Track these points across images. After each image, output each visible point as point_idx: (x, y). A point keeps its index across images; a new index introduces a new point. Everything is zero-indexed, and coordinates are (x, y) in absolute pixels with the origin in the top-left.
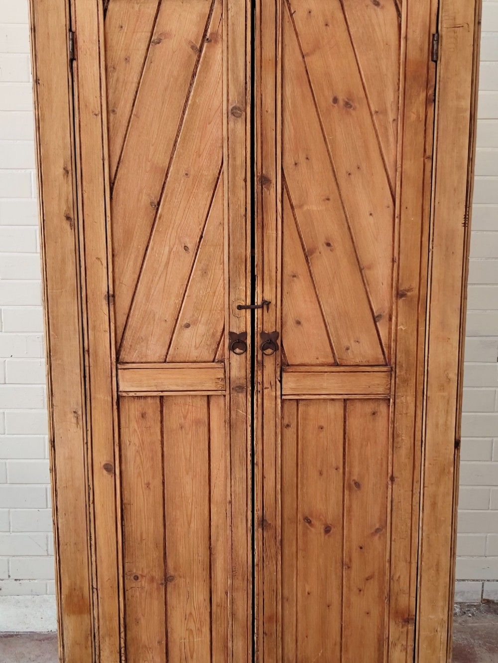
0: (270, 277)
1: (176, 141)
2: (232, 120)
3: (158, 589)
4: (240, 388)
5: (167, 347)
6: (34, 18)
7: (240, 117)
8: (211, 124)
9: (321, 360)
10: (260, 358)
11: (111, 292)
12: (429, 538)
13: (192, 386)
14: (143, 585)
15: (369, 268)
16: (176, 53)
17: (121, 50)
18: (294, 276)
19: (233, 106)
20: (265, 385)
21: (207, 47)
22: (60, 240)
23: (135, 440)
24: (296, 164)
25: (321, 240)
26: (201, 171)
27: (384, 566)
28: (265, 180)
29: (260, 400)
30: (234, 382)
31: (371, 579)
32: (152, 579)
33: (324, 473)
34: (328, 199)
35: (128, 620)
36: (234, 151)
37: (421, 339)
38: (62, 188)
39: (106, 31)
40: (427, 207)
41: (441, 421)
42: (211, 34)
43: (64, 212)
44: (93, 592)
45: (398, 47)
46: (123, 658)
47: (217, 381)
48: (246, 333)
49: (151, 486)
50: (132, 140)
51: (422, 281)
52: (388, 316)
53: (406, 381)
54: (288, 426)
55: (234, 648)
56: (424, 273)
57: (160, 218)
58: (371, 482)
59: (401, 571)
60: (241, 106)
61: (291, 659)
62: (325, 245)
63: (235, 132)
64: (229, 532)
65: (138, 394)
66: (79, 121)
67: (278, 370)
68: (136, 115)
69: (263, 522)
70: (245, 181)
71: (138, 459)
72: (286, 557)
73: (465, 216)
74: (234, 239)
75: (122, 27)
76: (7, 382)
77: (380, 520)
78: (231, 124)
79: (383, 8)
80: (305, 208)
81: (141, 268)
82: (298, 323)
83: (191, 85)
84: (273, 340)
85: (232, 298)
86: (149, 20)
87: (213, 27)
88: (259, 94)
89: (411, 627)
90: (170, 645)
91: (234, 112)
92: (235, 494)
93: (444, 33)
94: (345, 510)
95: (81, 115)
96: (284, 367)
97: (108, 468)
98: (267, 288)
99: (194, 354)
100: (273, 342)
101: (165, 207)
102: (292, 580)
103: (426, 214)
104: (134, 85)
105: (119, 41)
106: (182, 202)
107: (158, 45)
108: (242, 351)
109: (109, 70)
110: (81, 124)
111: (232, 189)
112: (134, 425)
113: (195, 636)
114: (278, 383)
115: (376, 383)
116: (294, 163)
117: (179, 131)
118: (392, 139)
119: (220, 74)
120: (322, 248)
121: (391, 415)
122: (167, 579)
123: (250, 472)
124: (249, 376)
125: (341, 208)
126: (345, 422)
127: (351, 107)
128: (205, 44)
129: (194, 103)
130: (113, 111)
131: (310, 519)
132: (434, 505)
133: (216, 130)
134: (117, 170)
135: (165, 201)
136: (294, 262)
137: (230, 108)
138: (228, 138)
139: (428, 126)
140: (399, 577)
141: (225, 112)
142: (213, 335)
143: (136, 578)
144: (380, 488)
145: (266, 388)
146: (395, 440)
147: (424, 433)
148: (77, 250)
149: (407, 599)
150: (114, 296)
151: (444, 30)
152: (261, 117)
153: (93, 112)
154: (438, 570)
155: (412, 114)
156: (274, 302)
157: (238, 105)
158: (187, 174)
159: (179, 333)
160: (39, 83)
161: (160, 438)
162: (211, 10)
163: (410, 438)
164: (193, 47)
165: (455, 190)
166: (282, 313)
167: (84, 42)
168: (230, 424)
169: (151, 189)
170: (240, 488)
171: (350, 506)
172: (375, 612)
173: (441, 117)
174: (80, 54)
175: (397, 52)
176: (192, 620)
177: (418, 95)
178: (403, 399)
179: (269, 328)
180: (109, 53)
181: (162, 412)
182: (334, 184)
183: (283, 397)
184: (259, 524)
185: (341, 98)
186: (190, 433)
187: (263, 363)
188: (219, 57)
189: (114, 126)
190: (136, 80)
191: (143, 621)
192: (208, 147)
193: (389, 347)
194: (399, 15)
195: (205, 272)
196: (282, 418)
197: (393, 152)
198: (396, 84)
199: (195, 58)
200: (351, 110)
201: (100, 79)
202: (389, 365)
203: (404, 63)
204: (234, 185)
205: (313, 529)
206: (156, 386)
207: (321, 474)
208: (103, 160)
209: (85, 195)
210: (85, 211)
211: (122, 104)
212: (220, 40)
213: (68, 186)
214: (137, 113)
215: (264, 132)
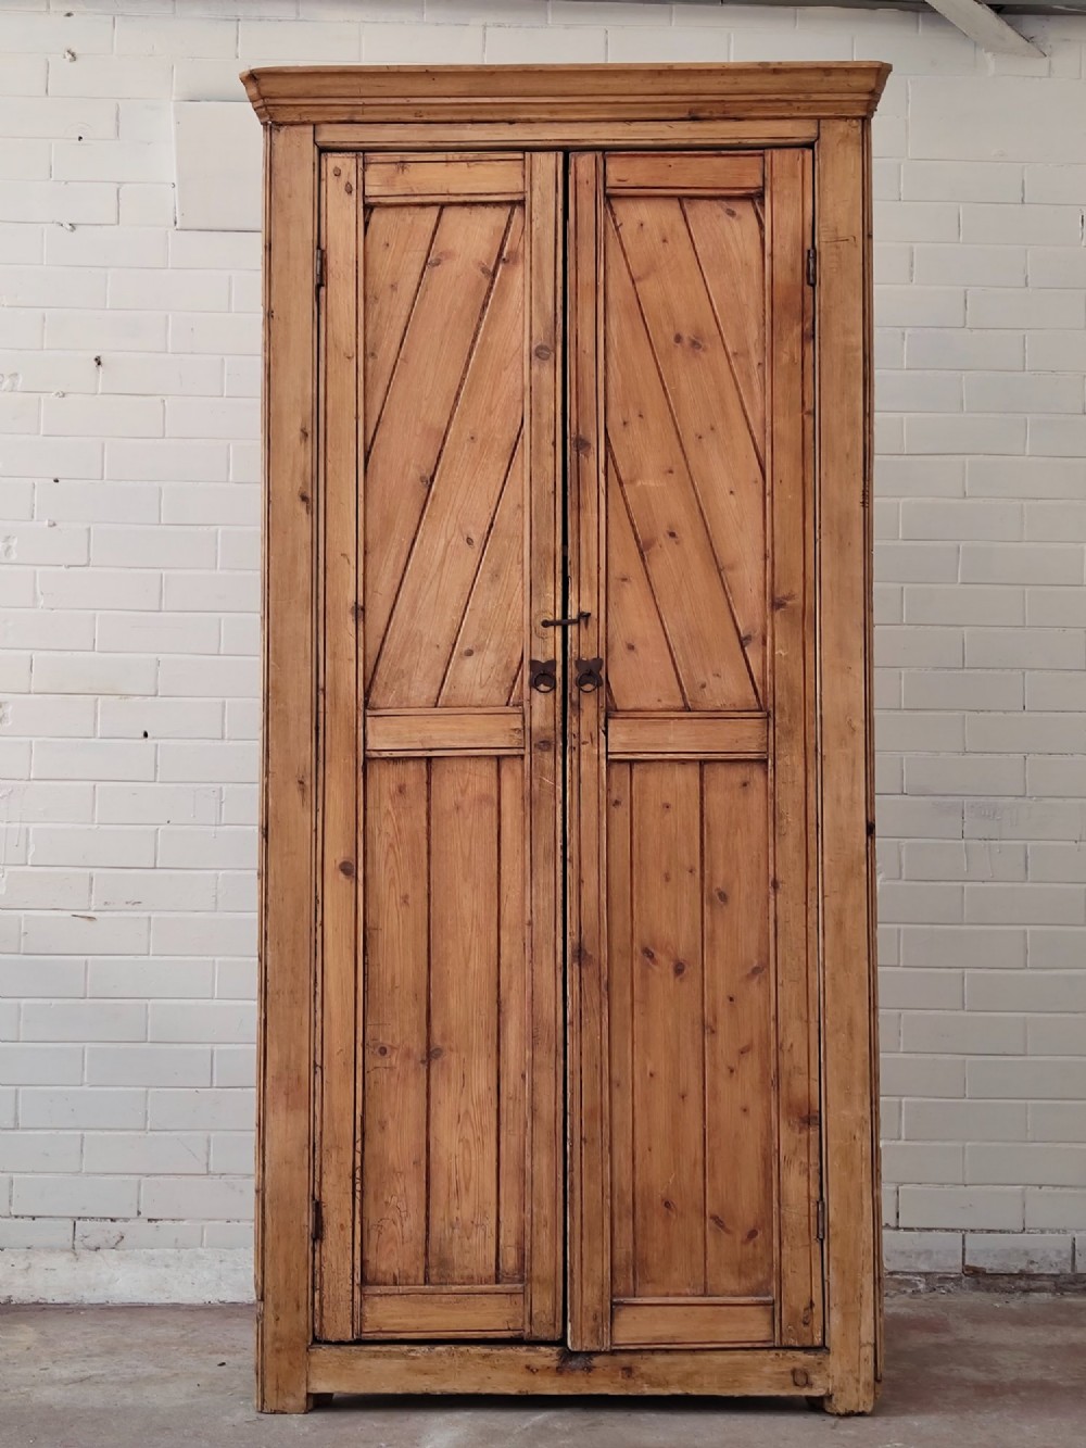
0: (591, 579)
1: (458, 394)
2: (536, 363)
3: (416, 1069)
4: (546, 744)
5: (439, 684)
7: (547, 358)
8: (506, 371)
9: (665, 703)
10: (575, 698)
11: (361, 603)
12: (834, 979)
13: (474, 740)
14: (394, 1063)
15: (732, 568)
16: (461, 278)
17: (387, 275)
18: (624, 580)
19: (538, 345)
20: (583, 739)
21: (503, 269)
22: (290, 529)
23: (388, 827)
24: (625, 423)
25: (663, 529)
26: (493, 433)
27: (768, 1029)
28: (582, 444)
29: (575, 762)
30: (537, 734)
31: (748, 1051)
32: (408, 1054)
33: (673, 877)
34: (671, 472)
35: (367, 1123)
36: (539, 405)
37: (810, 669)
38: (298, 456)
39: (367, 250)
40: (809, 480)
41: (844, 793)
42: (508, 253)
43: (298, 489)
44: (315, 1072)
45: (761, 268)
46: (358, 1187)
47: (512, 733)
48: (553, 663)
49: (410, 901)
50: (397, 394)
51: (808, 585)
52: (761, 638)
53: (790, 733)
54: (617, 803)
55: (536, 1167)
56: (810, 574)
57: (433, 499)
58: (744, 891)
59: (794, 1034)
60: (549, 345)
61: (624, 1188)
62: (668, 536)
63: (541, 380)
64: (528, 972)
65: (395, 754)
66: (326, 366)
67: (602, 715)
68: (405, 360)
69: (580, 953)
70: (554, 444)
71: (391, 856)
72: (615, 1013)
73: (864, 491)
74: (537, 526)
75: (388, 245)
76: (158, 866)
77: (759, 954)
78: (535, 369)
79: (740, 218)
80: (639, 483)
81: (405, 569)
82: (631, 647)
83: (480, 319)
84: (594, 670)
85: (535, 611)
86: (424, 236)
87: (511, 245)
88: (574, 329)
89: (814, 1133)
90: (432, 1166)
91: (539, 353)
92: (538, 911)
93: (822, 249)
94: (705, 939)
95: (329, 358)
96: (610, 712)
97: (347, 869)
98: (585, 594)
99: (479, 695)
100: (593, 673)
101: (441, 483)
102: (626, 1052)
103: (809, 492)
104: (403, 321)
105: (383, 263)
106: (465, 477)
107: (436, 268)
108: (548, 688)
109: (369, 300)
110: (329, 370)
111: (536, 456)
112: (387, 804)
113: (473, 1152)
114: (602, 735)
115: (745, 736)
116: (622, 422)
117: (463, 379)
118: (757, 388)
119: (520, 304)
120: (663, 539)
121: (770, 784)
122: (430, 1054)
123: (559, 874)
124: (559, 725)
125: (690, 483)
126: (702, 798)
127: (700, 347)
128: (501, 266)
129: (484, 341)
130: (373, 354)
131: (653, 950)
132: (840, 925)
133: (513, 378)
134: (375, 434)
135: (441, 475)
136: (625, 559)
137: (534, 347)
138: (531, 388)
139: (807, 371)
140: (792, 1046)
141: (526, 352)
142: (507, 667)
143: (383, 1051)
144: (757, 901)
145: (584, 743)
146: (777, 823)
147: (820, 815)
148: (314, 543)
149: (806, 1083)
150: (363, 609)
151: (823, 245)
152: (577, 359)
153: (345, 354)
154: (851, 1034)
155: (784, 355)
156: (595, 615)
157: (545, 344)
158: (472, 438)
159: (457, 664)
160: (272, 317)
161: (425, 824)
162: (509, 221)
163: (800, 820)
164: (484, 270)
165: (848, 456)
166: (607, 634)
167: (337, 263)
168: (530, 802)
169: (422, 460)
170: (546, 900)
171: (713, 931)
172: (757, 1109)
173: (824, 357)
174: (331, 279)
175: (761, 274)
176: (469, 1124)
177: (791, 330)
178: (787, 760)
179: (589, 653)
180: (369, 279)
181: (429, 783)
182: (679, 450)
183: (610, 757)
184: (573, 956)
185: (686, 335)
186: (471, 816)
187: (579, 705)
188: (518, 281)
189: (372, 374)
190: (405, 313)
191: (391, 1126)
192: (502, 401)
193: (764, 684)
194: (762, 227)
195: (496, 575)
196: (608, 790)
197: (759, 408)
198: (760, 316)
199: (486, 284)
200: (700, 352)
201: (357, 313)
202: (765, 710)
203: (770, 288)
204: (539, 451)
205: (656, 968)
206: (422, 742)
207: (667, 878)
208: (357, 418)
209: (329, 466)
210: (328, 488)
211: (385, 344)
212: (520, 260)
213: (306, 453)
214: (405, 356)
215: (580, 379)
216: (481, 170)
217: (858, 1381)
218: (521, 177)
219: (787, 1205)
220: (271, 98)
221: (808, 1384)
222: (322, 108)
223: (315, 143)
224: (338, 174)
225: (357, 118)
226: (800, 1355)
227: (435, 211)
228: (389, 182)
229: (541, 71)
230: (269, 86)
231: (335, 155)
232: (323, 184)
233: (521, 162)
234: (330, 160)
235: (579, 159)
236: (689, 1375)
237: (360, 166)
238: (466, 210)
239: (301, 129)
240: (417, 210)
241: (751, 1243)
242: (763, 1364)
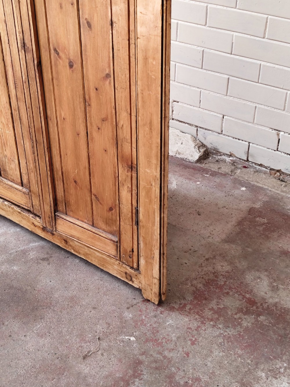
12: (142, 93)
31: (106, 121)
33: (64, 6)
58: (99, 24)
59: (123, 119)
69: (24, 45)
89: (134, 175)
102: (52, 104)
113: (6, 129)
131: (58, 51)
140: (123, 126)
149: (130, 148)
154: (151, 129)
176: (3, 116)
184: (22, 46)
205: (61, 61)
207: (61, 7)
217: (152, 290)
219: (122, 204)
221: (131, 280)
226: (128, 268)
236: (87, 254)
241: (111, 212)
242: (114, 264)
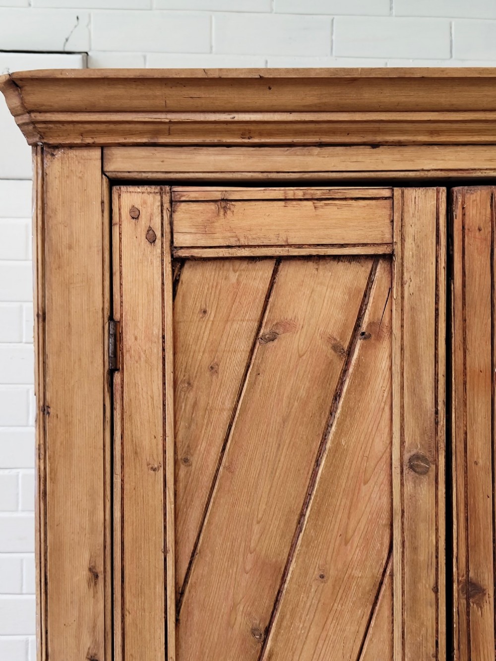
1: (302, 515)
2: (410, 478)
6: (44, 296)
7: (425, 472)
8: (367, 485)
16: (304, 357)
17: (204, 352)
19: (412, 453)
21: (362, 347)
26: (350, 570)
28: (473, 590)
36: (414, 536)
38: (86, 605)
39: (177, 318)
42: (371, 324)
43: (86, 650)
50: (220, 513)
60: (428, 454)
63: (416, 501)
66: (122, 481)
68: (228, 469)
70: (436, 590)
75: (205, 312)
78: (409, 487)
83: (331, 414)
86: (254, 300)
87: (374, 312)
88: (462, 432)
91: (414, 465)
95: (126, 469)
101: (280, 637)
104: (226, 416)
105: (199, 336)
106: (313, 629)
107: (270, 344)
109: (180, 386)
110: (126, 486)
111: (411, 605)
119: (385, 395)
128: (359, 343)
129: (337, 445)
130: (186, 461)
133: (378, 494)
134: (189, 569)
135: (279, 627)
137: (407, 457)
138: (403, 511)
141: (396, 463)
152: (466, 472)
153: (148, 464)
157: (422, 452)
158: (322, 577)
160: (48, 413)
162: (370, 281)
164: (335, 348)
167: (136, 339)
169: (253, 604)
174: (128, 361)
180: (180, 356)
188: (383, 364)
189: (186, 488)
190: (229, 405)
192: (362, 526)
199: (340, 366)
201: (164, 405)
204: (414, 599)
208: (165, 551)
209: (128, 619)
210: (127, 648)
211: (202, 446)
212: (386, 334)
213: (96, 601)
214: (231, 463)
215: (471, 501)
216: (333, 213)
218: (388, 221)
220: (40, 112)
222: (112, 126)
223: (103, 172)
224: (135, 215)
225: (162, 140)
227: (269, 267)
228: (206, 228)
229: (423, 79)
230: (36, 97)
231: (131, 189)
232: (116, 230)
233: (388, 202)
234: (124, 196)
235: (468, 196)
237: (167, 205)
238: (311, 265)
239: (85, 153)
240: (244, 265)
